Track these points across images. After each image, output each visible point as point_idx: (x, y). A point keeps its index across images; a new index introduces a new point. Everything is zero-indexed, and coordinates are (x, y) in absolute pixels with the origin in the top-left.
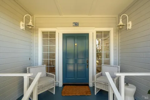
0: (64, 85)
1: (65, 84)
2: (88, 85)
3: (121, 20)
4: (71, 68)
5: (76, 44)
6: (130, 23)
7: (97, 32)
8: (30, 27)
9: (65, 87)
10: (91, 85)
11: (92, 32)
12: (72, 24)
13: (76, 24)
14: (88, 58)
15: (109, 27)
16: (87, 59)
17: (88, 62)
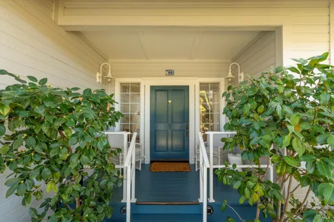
0: (152, 162)
1: (153, 160)
2: (188, 162)
3: (230, 70)
4: (162, 142)
5: (170, 101)
6: (242, 75)
7: (200, 84)
8: (109, 80)
9: (154, 163)
10: (192, 161)
11: (193, 83)
12: (164, 73)
13: (170, 73)
14: (188, 122)
15: (219, 76)
16: (186, 124)
17: (187, 128)
